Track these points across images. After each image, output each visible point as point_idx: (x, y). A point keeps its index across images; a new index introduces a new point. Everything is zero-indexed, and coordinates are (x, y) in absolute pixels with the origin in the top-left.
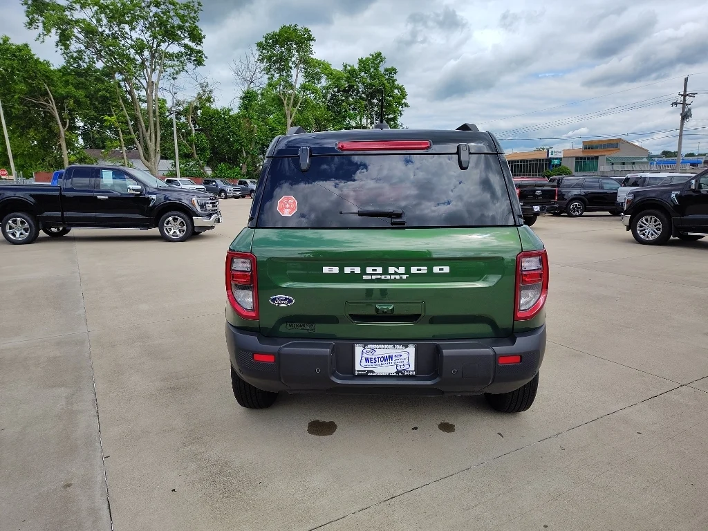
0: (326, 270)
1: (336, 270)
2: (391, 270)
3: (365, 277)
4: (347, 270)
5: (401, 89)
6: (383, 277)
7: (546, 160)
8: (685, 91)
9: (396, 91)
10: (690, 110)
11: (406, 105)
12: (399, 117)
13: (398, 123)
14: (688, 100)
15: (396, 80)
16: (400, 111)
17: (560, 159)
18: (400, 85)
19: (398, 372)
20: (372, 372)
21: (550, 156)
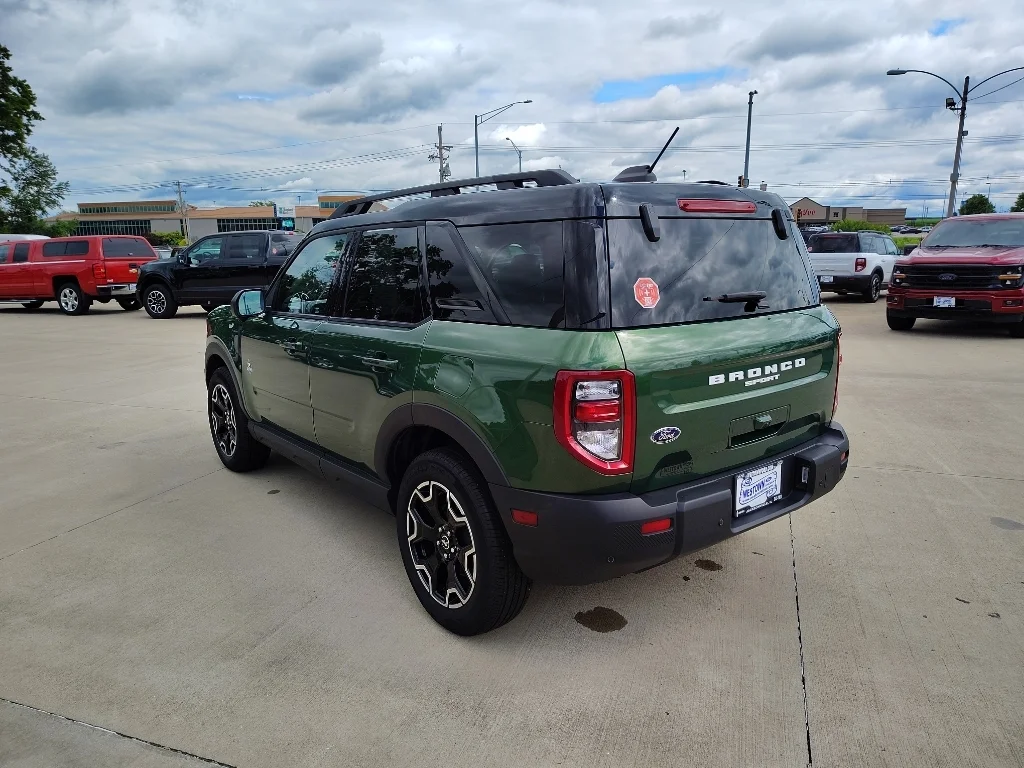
0: (713, 380)
1: (721, 378)
2: (768, 369)
3: (747, 384)
4: (732, 377)
5: (21, 85)
6: (761, 381)
7: (273, 220)
8: (440, 142)
9: (13, 89)
10: (447, 166)
11: (37, 116)
12: (25, 136)
13: (26, 146)
14: (445, 153)
15: (10, 69)
16: (26, 126)
17: (293, 219)
18: (20, 79)
19: (769, 499)
20: (749, 507)
21: (279, 215)
